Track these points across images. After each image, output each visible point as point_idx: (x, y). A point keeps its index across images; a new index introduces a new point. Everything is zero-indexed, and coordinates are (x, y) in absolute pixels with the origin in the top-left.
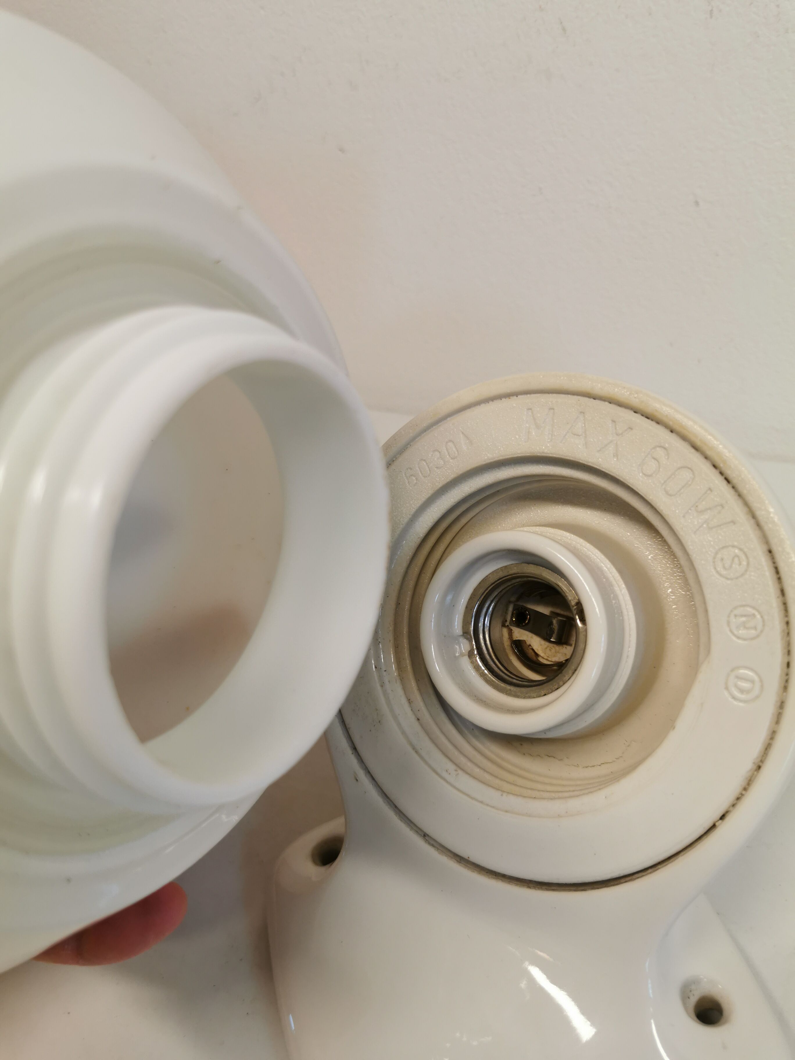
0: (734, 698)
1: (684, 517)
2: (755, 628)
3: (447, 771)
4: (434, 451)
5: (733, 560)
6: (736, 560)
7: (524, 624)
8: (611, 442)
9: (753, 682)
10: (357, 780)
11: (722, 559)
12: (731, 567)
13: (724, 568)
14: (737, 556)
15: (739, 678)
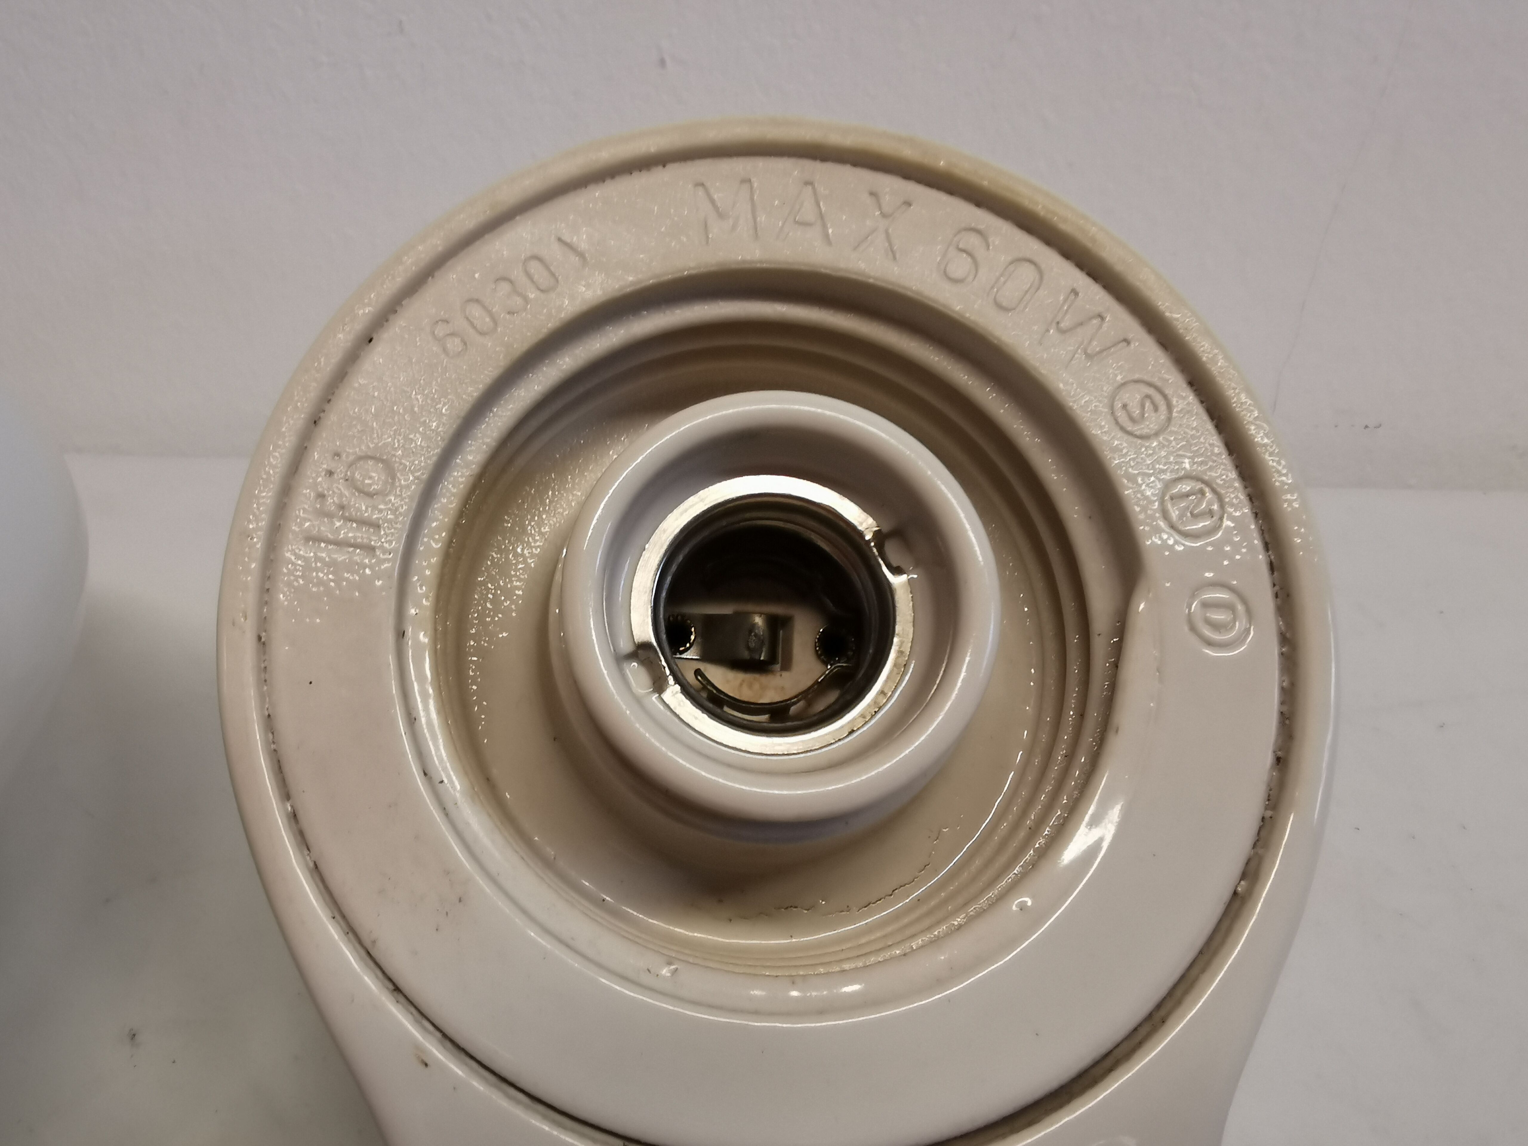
0: (1210, 643)
1: (1040, 343)
2: (1211, 513)
3: (649, 970)
4: (498, 280)
5: (1143, 406)
6: (1148, 404)
7: (688, 645)
8: (874, 230)
9: (1229, 607)
10: (426, 1065)
11: (1125, 406)
12: (1143, 415)
13: (1132, 419)
14: (1148, 397)
15: (1206, 605)
